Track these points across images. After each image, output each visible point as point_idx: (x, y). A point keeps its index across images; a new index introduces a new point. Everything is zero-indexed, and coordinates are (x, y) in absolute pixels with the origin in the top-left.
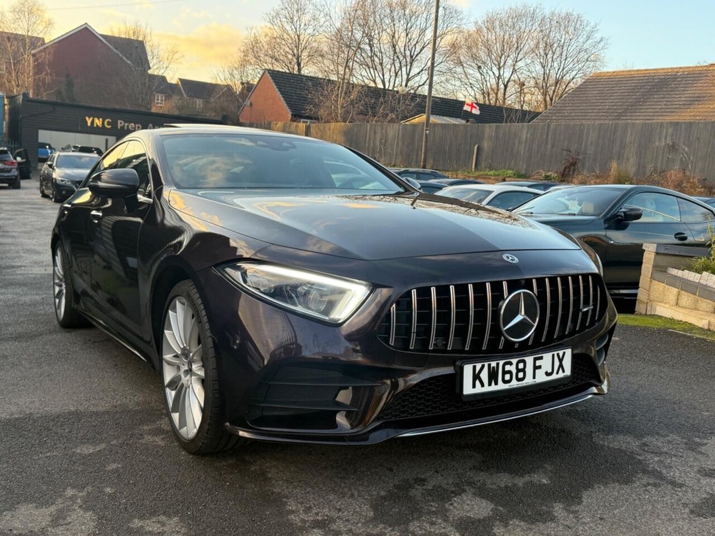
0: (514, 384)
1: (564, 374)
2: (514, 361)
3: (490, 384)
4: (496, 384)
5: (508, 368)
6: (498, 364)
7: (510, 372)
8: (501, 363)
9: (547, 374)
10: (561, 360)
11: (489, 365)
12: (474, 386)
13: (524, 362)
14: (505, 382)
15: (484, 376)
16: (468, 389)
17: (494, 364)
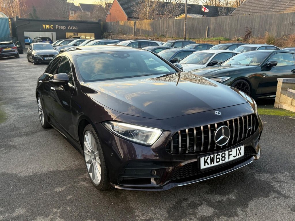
0: (221, 162)
1: (241, 155)
2: (221, 154)
3: (211, 164)
4: (214, 163)
5: (218, 157)
6: (214, 156)
7: (219, 158)
8: (215, 155)
9: (234, 157)
10: (239, 151)
11: (211, 157)
12: (205, 165)
13: (225, 154)
14: (217, 162)
15: (209, 161)
16: (202, 167)
17: (212, 156)
